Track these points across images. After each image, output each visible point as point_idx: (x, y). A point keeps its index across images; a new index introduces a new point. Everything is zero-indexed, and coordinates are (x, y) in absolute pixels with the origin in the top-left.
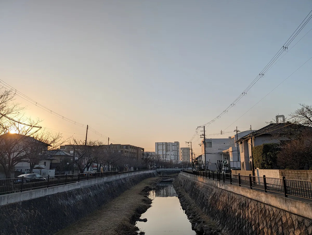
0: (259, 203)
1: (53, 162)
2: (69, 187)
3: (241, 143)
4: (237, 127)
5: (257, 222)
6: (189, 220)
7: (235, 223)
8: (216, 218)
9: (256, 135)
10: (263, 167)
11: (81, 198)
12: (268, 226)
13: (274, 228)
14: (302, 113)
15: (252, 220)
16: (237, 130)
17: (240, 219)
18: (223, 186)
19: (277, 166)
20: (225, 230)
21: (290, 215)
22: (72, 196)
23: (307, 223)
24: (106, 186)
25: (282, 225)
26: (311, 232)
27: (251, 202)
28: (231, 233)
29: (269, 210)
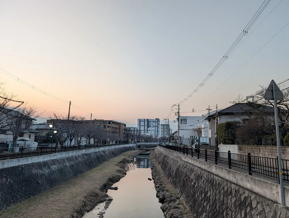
0: (209, 174)
1: (37, 135)
2: (44, 158)
3: (209, 121)
4: (209, 106)
5: (206, 190)
6: (156, 188)
7: (190, 191)
8: (178, 186)
9: (221, 113)
11: (57, 168)
12: (214, 194)
13: (218, 195)
15: (203, 189)
16: (209, 108)
17: (195, 188)
18: (186, 159)
20: (183, 197)
21: (230, 185)
22: (47, 166)
23: (241, 191)
24: (83, 157)
25: (223, 193)
26: (243, 199)
27: (204, 173)
28: (187, 200)
29: (216, 180)
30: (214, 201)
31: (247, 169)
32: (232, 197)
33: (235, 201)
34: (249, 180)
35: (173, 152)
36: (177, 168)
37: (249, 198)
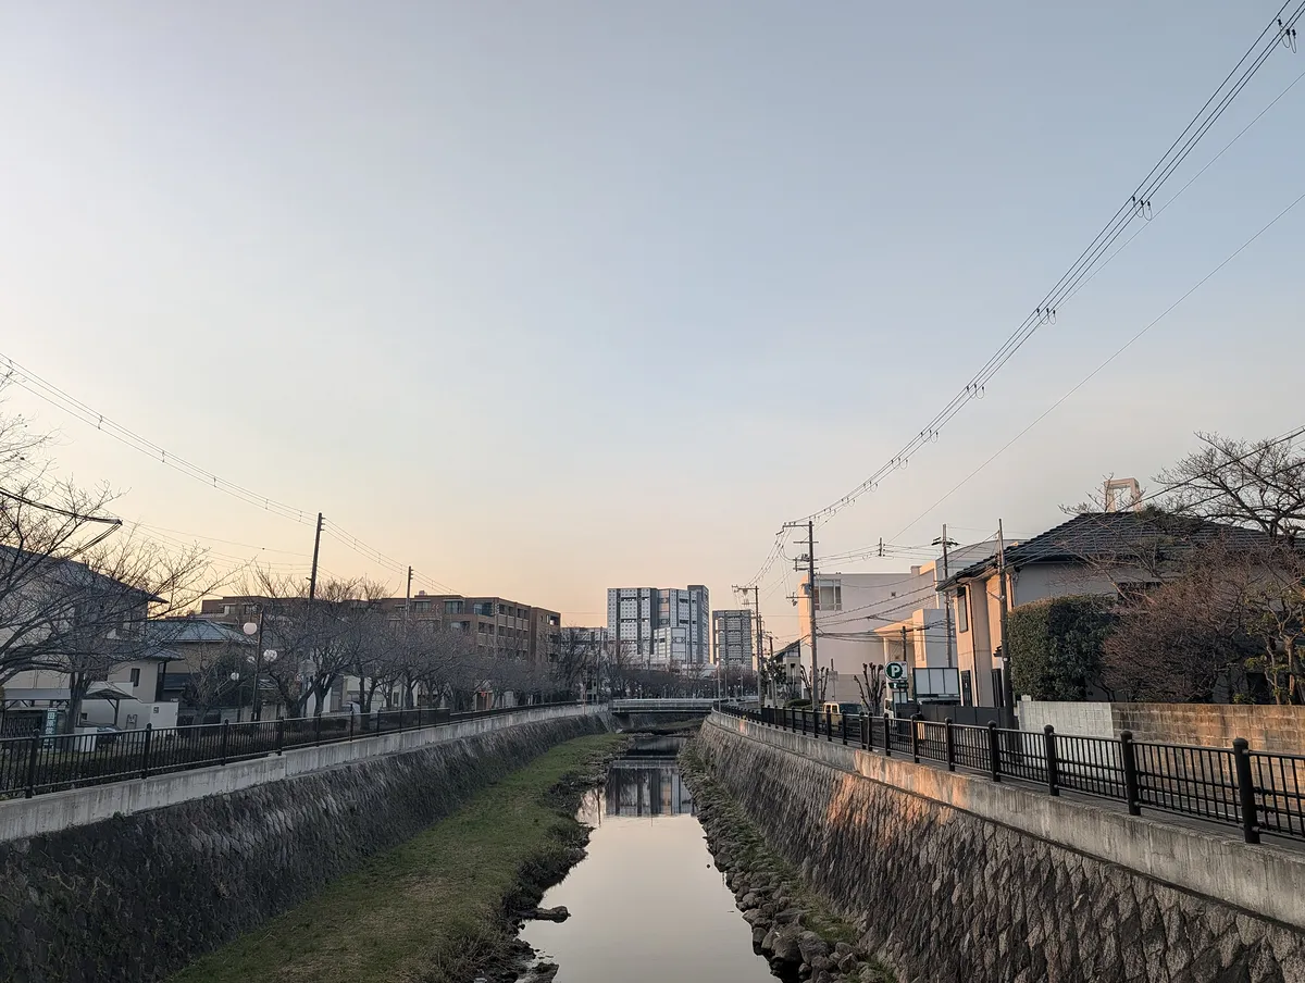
0: (1025, 841)
1: (172, 668)
2: (236, 777)
3: (961, 592)
4: (945, 526)
5: (1018, 916)
6: (743, 910)
7: (928, 924)
8: (854, 901)
9: (1021, 559)
10: (1048, 692)
11: (289, 821)
12: (1063, 937)
13: (1087, 941)
14: (1208, 471)
15: (998, 910)
16: (945, 538)
17: (951, 905)
18: (883, 770)
19: (1105, 689)
20: (888, 952)
21: (1147, 890)
22: (248, 814)
23: (1214, 919)
24: (396, 770)
25: (1116, 929)
26: (1230, 957)
27: (994, 834)
28: (913, 964)
29: (1065, 868)
30: (1066, 966)
31: (1232, 815)
32: (1167, 948)
33: (1188, 966)
34: (1254, 864)
35: (804, 742)
36: (840, 817)
37: (1265, 950)
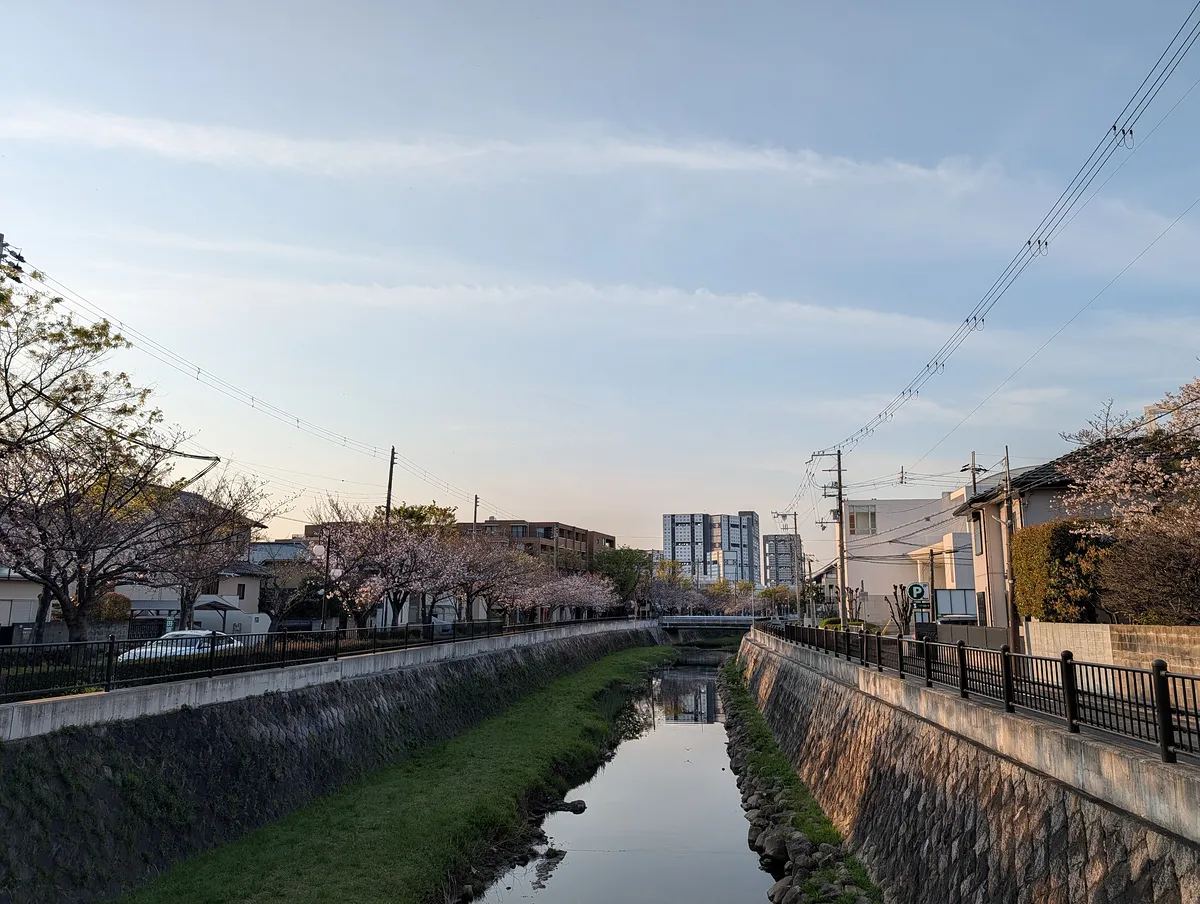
0: (982, 754)
2: (293, 679)
3: (976, 516)
4: (973, 453)
5: (970, 825)
6: (746, 810)
7: (897, 830)
8: (841, 806)
9: (1027, 485)
11: (343, 718)
12: (1003, 846)
13: (1022, 852)
15: (953, 819)
16: (974, 464)
17: (916, 813)
18: (875, 684)
19: (1104, 611)
20: (865, 854)
21: (1076, 805)
22: (304, 710)
23: (1129, 834)
24: (447, 675)
25: (1047, 841)
26: (1138, 871)
27: (957, 747)
28: (884, 865)
29: (1011, 782)
30: (1004, 874)
31: (1152, 734)
32: (1087, 859)
33: (1103, 879)
34: (1165, 783)
35: (816, 656)
36: (839, 725)
37: (1168, 865)
